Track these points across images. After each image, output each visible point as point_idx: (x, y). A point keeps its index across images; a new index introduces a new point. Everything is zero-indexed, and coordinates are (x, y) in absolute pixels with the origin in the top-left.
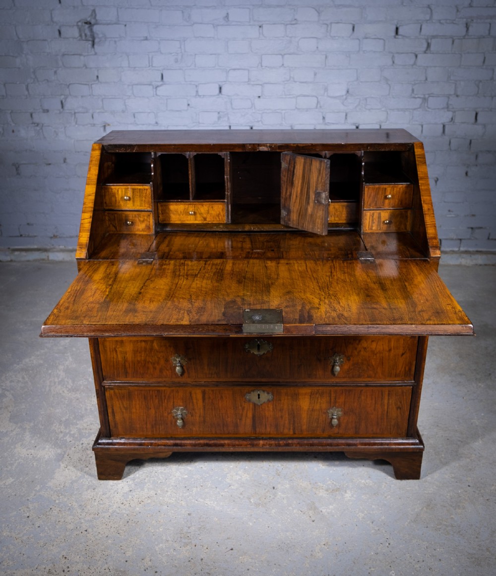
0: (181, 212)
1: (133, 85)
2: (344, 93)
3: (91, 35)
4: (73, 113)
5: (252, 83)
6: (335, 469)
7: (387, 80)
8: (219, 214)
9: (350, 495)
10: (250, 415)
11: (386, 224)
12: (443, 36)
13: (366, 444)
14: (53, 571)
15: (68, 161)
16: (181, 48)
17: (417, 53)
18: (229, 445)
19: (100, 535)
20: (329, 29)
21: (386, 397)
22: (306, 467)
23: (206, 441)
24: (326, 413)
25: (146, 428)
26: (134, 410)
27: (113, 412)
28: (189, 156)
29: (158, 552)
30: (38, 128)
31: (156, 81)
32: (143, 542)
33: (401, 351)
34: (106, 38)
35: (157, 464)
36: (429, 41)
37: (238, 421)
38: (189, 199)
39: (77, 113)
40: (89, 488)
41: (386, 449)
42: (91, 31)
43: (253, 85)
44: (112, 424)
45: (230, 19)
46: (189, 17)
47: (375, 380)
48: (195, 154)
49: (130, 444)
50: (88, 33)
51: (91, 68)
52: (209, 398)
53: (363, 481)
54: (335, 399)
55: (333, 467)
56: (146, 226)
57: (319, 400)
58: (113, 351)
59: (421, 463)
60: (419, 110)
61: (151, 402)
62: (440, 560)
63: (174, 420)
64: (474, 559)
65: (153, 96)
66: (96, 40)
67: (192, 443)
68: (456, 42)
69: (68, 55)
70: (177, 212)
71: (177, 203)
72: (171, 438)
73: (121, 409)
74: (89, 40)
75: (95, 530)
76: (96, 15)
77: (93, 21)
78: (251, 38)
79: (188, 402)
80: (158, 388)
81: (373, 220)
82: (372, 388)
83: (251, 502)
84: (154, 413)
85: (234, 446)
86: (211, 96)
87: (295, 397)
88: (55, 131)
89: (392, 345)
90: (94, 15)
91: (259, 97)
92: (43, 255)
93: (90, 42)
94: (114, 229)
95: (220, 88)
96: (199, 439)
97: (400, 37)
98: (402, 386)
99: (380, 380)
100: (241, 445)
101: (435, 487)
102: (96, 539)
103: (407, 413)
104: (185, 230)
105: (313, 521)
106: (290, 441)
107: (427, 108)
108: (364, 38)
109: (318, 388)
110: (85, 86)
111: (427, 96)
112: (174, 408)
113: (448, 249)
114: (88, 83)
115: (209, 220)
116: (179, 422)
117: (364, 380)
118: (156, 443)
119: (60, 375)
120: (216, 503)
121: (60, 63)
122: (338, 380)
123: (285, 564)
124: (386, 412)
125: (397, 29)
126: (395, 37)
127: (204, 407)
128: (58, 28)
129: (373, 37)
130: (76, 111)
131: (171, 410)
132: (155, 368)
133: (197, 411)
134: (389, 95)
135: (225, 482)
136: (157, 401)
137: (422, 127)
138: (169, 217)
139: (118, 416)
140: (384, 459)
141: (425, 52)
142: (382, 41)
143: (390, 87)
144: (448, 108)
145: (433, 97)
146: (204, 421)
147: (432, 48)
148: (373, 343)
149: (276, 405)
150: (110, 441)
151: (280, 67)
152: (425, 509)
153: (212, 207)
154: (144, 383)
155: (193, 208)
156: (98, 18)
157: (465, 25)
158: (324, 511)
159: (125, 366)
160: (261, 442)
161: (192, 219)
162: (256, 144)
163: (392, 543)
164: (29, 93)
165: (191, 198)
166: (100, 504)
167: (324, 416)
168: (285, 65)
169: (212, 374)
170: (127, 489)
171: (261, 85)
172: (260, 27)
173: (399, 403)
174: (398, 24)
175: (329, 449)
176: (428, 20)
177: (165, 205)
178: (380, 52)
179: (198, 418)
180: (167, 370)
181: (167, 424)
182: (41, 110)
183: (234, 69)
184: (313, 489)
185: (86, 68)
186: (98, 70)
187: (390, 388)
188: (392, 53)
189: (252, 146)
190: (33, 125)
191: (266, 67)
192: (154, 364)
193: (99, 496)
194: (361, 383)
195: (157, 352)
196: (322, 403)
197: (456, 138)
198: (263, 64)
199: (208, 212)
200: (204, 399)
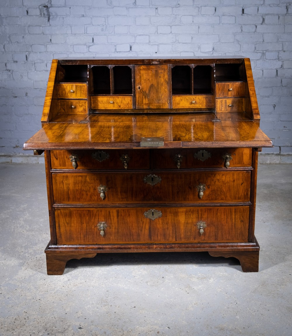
0: (105, 102)
1: (73, 45)
2: (211, 50)
3: (47, 14)
4: (34, 63)
5: (151, 44)
6: (203, 268)
7: (238, 41)
8: (128, 103)
9: (213, 281)
10: (147, 227)
11: (230, 106)
12: (272, 14)
13: (222, 246)
14: (19, 319)
15: (28, 94)
16: (105, 21)
17: (256, 25)
18: (134, 248)
19: (49, 302)
20: (200, 10)
21: (234, 214)
22: (185, 267)
23: (119, 246)
24: (196, 225)
25: (80, 237)
26: (73, 225)
27: (59, 226)
28: (111, 68)
29: (87, 309)
30: (10, 73)
31: (89, 43)
32: (77, 305)
33: (241, 182)
34: (57, 16)
35: (86, 267)
36: (264, 17)
37: (140, 231)
38: (110, 94)
39: (36, 63)
40: (41, 279)
41: (235, 249)
42: (48, 11)
43: (152, 45)
44: (58, 235)
45: (137, 4)
46: (111, 3)
47: (225, 202)
48: (114, 66)
49: (70, 248)
50: (46, 13)
51: (47, 34)
52: (121, 215)
53: (221, 274)
54: (201, 215)
55: (202, 267)
56: (84, 109)
57: (191, 216)
58: (61, 183)
59: (258, 259)
60: (260, 60)
61: (84, 218)
62: (269, 310)
63: (98, 231)
64: (290, 310)
65: (87, 52)
66: (51, 17)
67: (110, 247)
68: (281, 17)
69: (32, 26)
70: (102, 101)
71: (103, 96)
72: (96, 244)
73: (64, 224)
74: (46, 17)
75: (45, 299)
76: (51, 2)
77: (49, 6)
78: (150, 16)
79: (107, 218)
80: (89, 209)
81: (222, 105)
82: (224, 207)
83: (148, 284)
84: (85, 226)
85: (137, 248)
86: (125, 52)
87: (176, 214)
88: (21, 75)
89: (235, 177)
90: (50, 1)
91: (156, 53)
92: (8, 160)
93: (47, 18)
94: (63, 111)
95: (131, 47)
96: (114, 244)
97: (245, 15)
98: (242, 205)
99: (229, 201)
100: (142, 248)
101: (268, 276)
102: (46, 304)
103: (247, 225)
104: (107, 113)
105: (188, 293)
106: (173, 246)
107: (265, 59)
108: (222, 16)
109: (190, 208)
110: (43, 46)
111: (265, 52)
112: (99, 222)
113: (285, 153)
114: (44, 44)
115: (123, 107)
116: (102, 232)
117: (219, 202)
118: (86, 248)
119: (21, 223)
120: (125, 285)
121: (27, 32)
122: (202, 202)
123: (169, 314)
124: (234, 224)
125: (243, 10)
126: (242, 15)
127: (118, 222)
128: (26, 9)
129: (228, 15)
130: (36, 62)
131: (97, 224)
132: (87, 195)
133: (113, 225)
134: (240, 51)
135: (131, 275)
136: (88, 218)
137: (263, 71)
138: (98, 105)
139: (63, 230)
140: (234, 257)
141: (262, 24)
142: (234, 18)
143: (241, 46)
144: (278, 59)
145: (268, 52)
146: (118, 232)
147: (266, 21)
148: (223, 176)
149: (164, 220)
150: (57, 246)
151: (170, 33)
152: (261, 286)
153: (124, 99)
154: (80, 205)
155: (113, 99)
156: (52, 3)
157: (286, 7)
158: (195, 288)
159: (68, 193)
160: (155, 246)
161: (112, 106)
162: (150, 59)
163: (238, 303)
164: (5, 50)
165: (111, 93)
166: (49, 287)
167: (195, 227)
168: (172, 33)
169: (123, 198)
170: (66, 279)
171: (157, 45)
172: (156, 9)
173: (242, 218)
174: (243, 7)
175: (199, 250)
176: (262, 5)
177: (95, 98)
178: (233, 24)
179: (114, 230)
180: (95, 196)
181: (94, 234)
182: (12, 61)
183: (140, 35)
184: (189, 278)
185: (44, 34)
186: (51, 36)
187: (235, 207)
188: (241, 24)
189: (148, 61)
190: (7, 71)
191: (160, 33)
192: (87, 192)
193: (48, 283)
194: (218, 204)
195: (89, 183)
196: (193, 218)
197: (286, 78)
198: (159, 32)
199: (122, 102)
200: (118, 216)
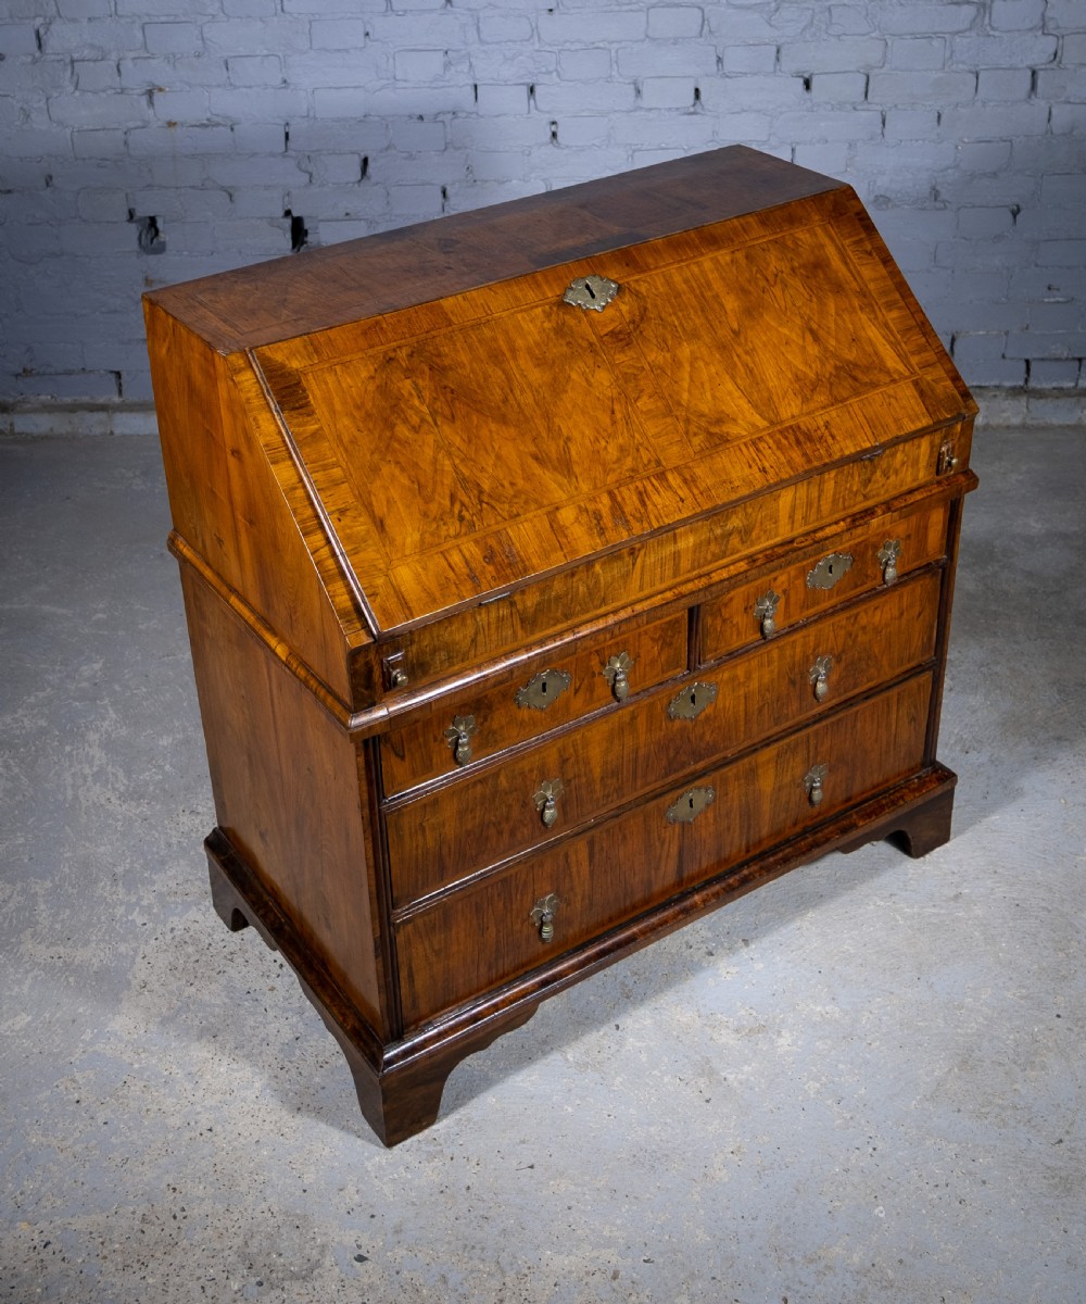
13: (868, 815)
18: (644, 933)
24: (801, 784)
25: (478, 977)
26: (454, 949)
27: (410, 974)
33: (917, 609)
44: (406, 1003)
52: (602, 849)
54: (816, 748)
57: (791, 763)
58: (416, 832)
59: (951, 809)
63: (533, 931)
72: (528, 974)
73: (427, 959)
79: (561, 877)
80: (505, 874)
84: (494, 934)
87: (752, 775)
89: (905, 604)
96: (581, 949)
100: (666, 922)
103: (924, 724)
106: (745, 872)
109: (788, 740)
112: (533, 904)
116: (547, 931)
122: (822, 707)
124: (893, 737)
127: (592, 873)
131: (529, 911)
132: (500, 832)
133: (577, 890)
139: (421, 978)
140: (898, 829)
146: (590, 905)
149: (719, 809)
159: (440, 855)
160: (697, 897)
167: (798, 790)
169: (608, 796)
173: (912, 711)
179: (579, 904)
180: (525, 825)
181: (519, 947)
192: (500, 823)
195: (506, 794)
196: (795, 767)
200: (591, 856)
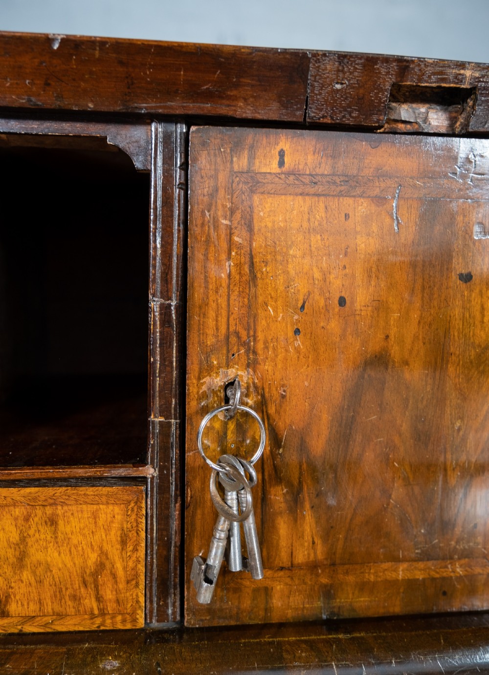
199: (21, 560)
